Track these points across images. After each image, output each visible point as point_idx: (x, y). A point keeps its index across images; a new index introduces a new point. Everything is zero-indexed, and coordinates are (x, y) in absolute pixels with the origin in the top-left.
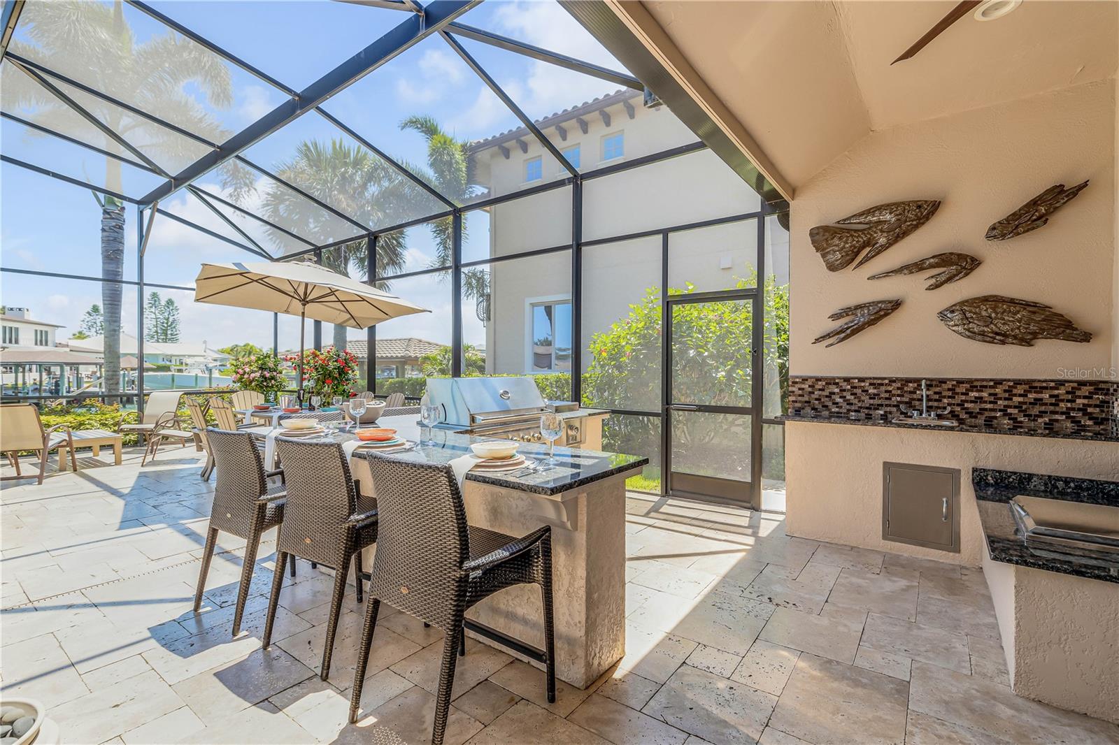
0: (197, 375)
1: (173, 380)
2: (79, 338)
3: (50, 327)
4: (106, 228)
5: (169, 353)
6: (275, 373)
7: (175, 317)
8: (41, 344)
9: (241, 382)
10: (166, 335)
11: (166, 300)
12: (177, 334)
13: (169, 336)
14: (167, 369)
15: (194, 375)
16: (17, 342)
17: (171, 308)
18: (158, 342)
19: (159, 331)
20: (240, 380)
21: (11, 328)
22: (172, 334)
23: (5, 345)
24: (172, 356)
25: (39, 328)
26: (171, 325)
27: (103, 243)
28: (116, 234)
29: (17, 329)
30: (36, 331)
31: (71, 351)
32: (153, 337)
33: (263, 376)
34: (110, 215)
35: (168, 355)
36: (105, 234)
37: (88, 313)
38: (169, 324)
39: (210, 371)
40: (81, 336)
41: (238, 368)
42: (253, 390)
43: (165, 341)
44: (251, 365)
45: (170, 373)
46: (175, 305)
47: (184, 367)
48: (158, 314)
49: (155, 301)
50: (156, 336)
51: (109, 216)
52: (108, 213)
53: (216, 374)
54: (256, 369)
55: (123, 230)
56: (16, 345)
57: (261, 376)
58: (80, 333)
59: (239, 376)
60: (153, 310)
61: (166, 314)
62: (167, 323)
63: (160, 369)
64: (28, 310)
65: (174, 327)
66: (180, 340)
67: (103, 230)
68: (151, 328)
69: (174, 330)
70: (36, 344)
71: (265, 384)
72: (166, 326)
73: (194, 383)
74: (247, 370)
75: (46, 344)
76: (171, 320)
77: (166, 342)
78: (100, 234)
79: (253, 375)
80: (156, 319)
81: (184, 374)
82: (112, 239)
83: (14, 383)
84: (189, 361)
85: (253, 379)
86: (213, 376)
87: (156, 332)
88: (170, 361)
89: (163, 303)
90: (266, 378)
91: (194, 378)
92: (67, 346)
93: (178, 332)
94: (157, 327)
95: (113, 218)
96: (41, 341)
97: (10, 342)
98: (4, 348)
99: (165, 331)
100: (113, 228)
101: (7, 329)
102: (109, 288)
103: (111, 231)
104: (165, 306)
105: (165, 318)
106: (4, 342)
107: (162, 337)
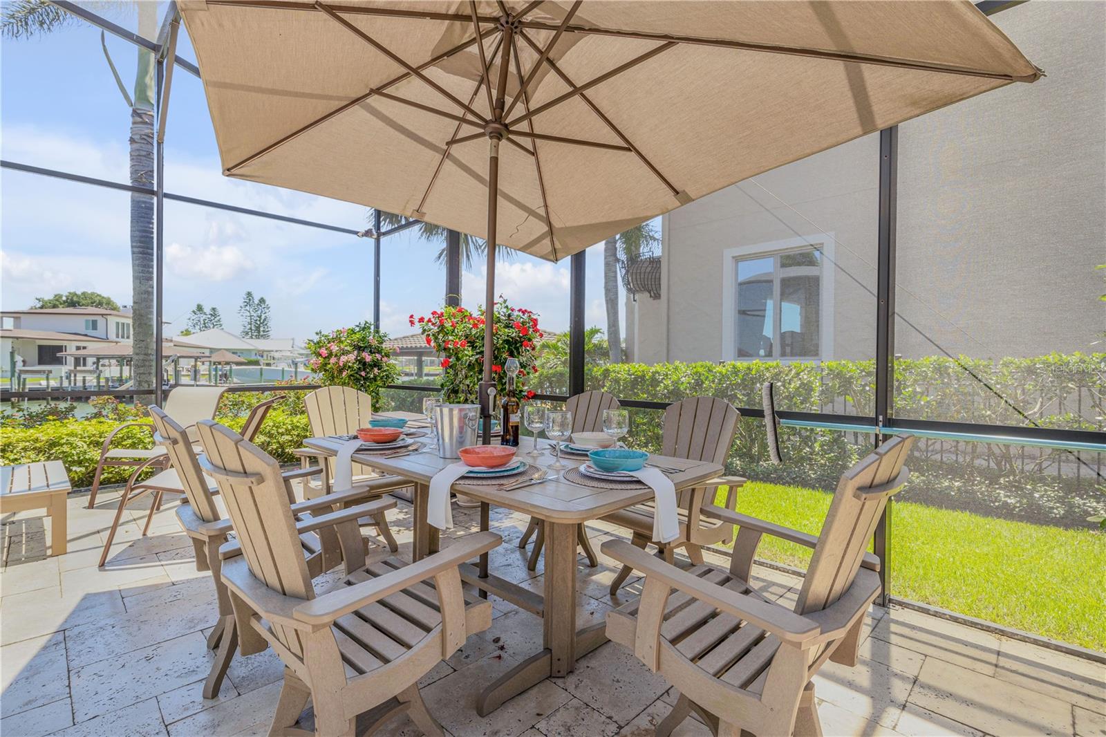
0: (283, 369)
1: (261, 374)
2: (186, 335)
4: (136, 137)
5: (261, 348)
6: (378, 356)
7: (266, 315)
9: (326, 370)
10: (259, 332)
11: (259, 298)
12: (268, 331)
13: (262, 333)
14: (256, 363)
15: (281, 368)
16: (128, 337)
17: (263, 306)
18: (252, 338)
19: (253, 328)
20: (323, 367)
21: (124, 324)
22: (264, 331)
23: (117, 340)
24: (264, 351)
26: (263, 322)
27: (132, 160)
29: (128, 324)
31: (175, 345)
32: (247, 334)
33: (360, 362)
34: (141, 117)
35: (260, 351)
36: (136, 146)
37: (194, 312)
39: (296, 364)
40: (187, 333)
41: (320, 347)
42: (344, 384)
43: (258, 337)
44: (341, 342)
45: (259, 367)
46: (267, 303)
47: (272, 362)
48: (251, 312)
49: (250, 300)
50: (250, 333)
51: (139, 119)
52: (140, 115)
53: (301, 369)
54: (348, 348)
56: (127, 340)
57: (356, 360)
58: (187, 330)
59: (321, 360)
60: (248, 308)
61: (259, 312)
62: (260, 321)
63: (249, 363)
65: (266, 324)
66: (271, 337)
67: (132, 140)
68: (246, 325)
69: (266, 327)
71: (363, 374)
72: (259, 323)
73: (281, 377)
74: (335, 348)
76: (263, 317)
77: (259, 338)
78: (128, 148)
79: (344, 359)
80: (251, 316)
81: (272, 368)
82: (144, 153)
84: (277, 355)
85: (345, 366)
86: (298, 370)
87: (251, 329)
88: (262, 356)
89: (256, 302)
90: (365, 364)
91: (281, 372)
92: (171, 341)
93: (269, 329)
94: (251, 324)
95: (146, 123)
97: (123, 338)
98: (117, 343)
99: (258, 328)
100: (145, 137)
101: (120, 324)
102: (140, 228)
103: (143, 141)
104: (258, 305)
105: (258, 316)
106: (118, 337)
107: (255, 334)
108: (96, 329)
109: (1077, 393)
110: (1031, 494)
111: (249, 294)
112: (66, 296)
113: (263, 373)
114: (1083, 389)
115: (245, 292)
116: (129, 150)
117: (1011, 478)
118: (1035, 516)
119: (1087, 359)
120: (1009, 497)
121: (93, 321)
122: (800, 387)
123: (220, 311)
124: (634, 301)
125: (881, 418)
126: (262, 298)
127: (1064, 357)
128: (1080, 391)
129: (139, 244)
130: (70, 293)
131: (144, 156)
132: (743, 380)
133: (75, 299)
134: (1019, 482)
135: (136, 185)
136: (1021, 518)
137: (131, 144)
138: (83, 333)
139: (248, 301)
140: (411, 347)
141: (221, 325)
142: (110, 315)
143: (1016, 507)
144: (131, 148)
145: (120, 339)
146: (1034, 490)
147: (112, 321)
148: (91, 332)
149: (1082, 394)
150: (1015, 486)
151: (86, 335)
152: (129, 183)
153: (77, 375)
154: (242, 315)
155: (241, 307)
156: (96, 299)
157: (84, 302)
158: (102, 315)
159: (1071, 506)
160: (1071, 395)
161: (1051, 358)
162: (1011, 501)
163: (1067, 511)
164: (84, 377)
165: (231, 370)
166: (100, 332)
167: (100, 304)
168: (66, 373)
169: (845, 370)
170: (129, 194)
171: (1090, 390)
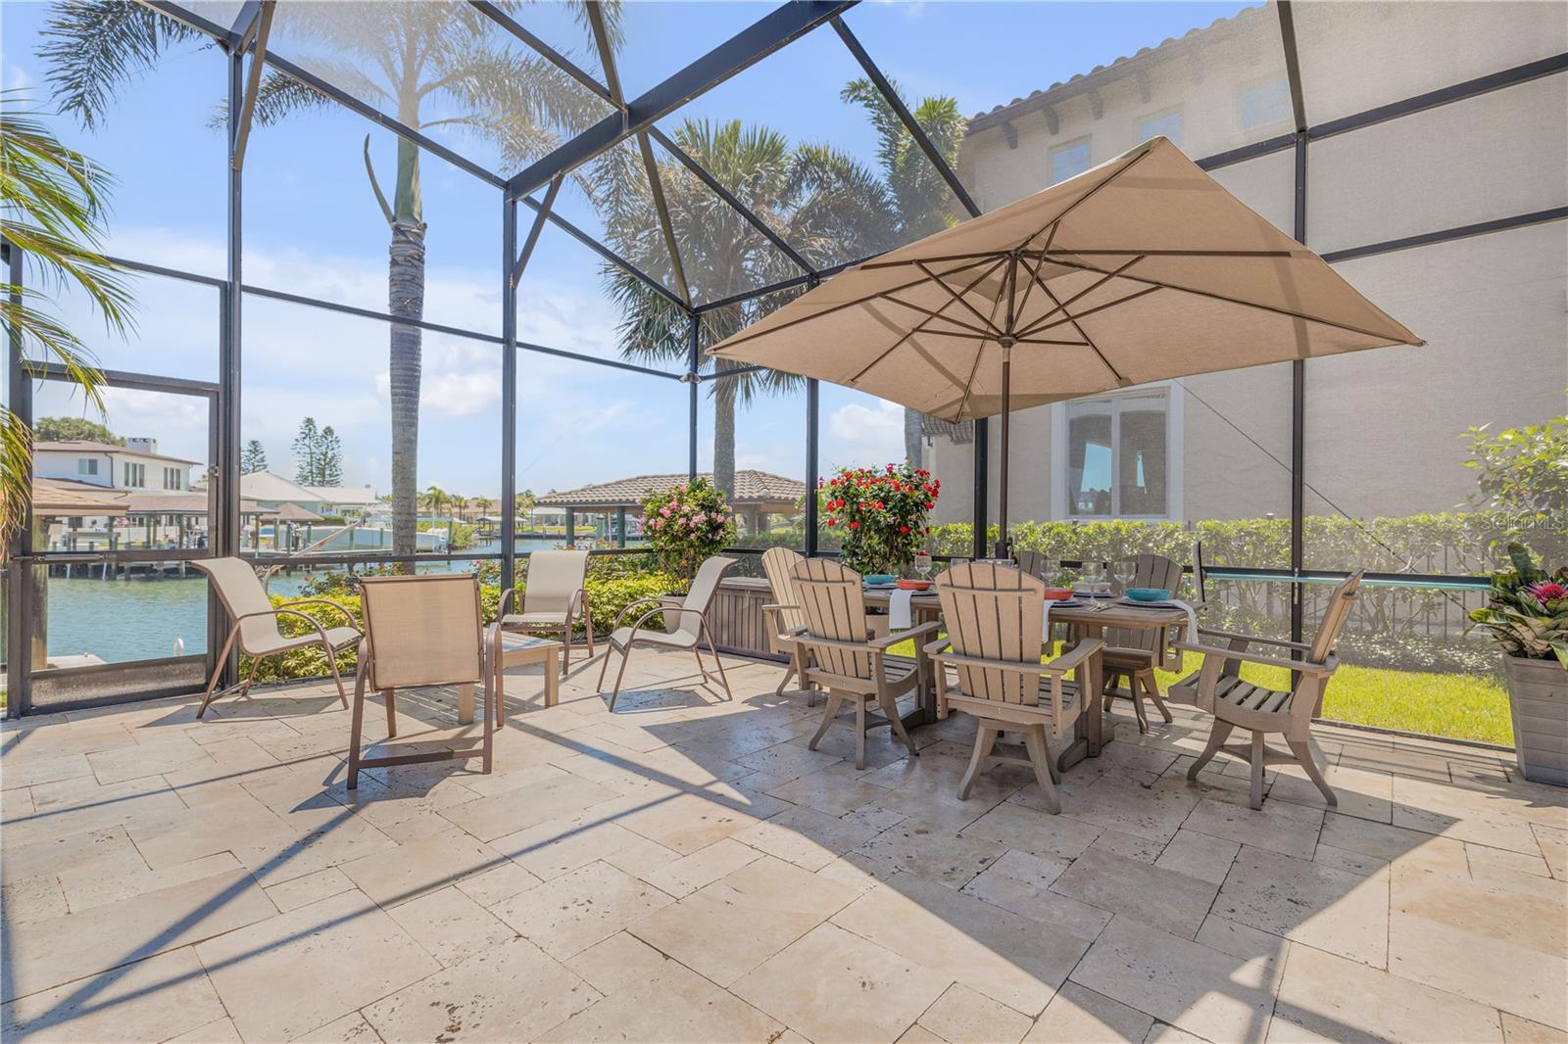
0: (382, 529)
1: (352, 538)
3: (182, 465)
4: (400, 259)
7: (335, 452)
8: (172, 488)
10: (324, 475)
11: (324, 428)
12: (337, 475)
13: (327, 478)
14: (341, 522)
15: (379, 529)
16: (142, 485)
17: (330, 439)
18: (313, 485)
19: (314, 471)
20: (665, 528)
21: (136, 466)
22: (330, 475)
23: (127, 488)
24: (333, 504)
25: (170, 465)
26: (330, 462)
28: (414, 270)
29: (142, 467)
30: (166, 469)
32: (306, 479)
34: (405, 236)
35: (328, 504)
36: (397, 269)
38: (328, 460)
41: (659, 507)
43: (322, 483)
46: (335, 435)
48: (312, 448)
49: (310, 430)
50: (310, 478)
51: (403, 238)
52: (403, 233)
55: (423, 263)
56: (141, 489)
57: (705, 520)
59: (664, 521)
60: (307, 441)
61: (324, 448)
62: (325, 460)
63: (328, 521)
64: (154, 441)
65: (334, 465)
66: (343, 483)
67: (394, 263)
68: (304, 466)
69: (334, 469)
70: (166, 487)
72: (322, 462)
75: (178, 488)
76: (330, 455)
77: (323, 485)
80: (311, 453)
82: (408, 278)
83: (145, 540)
87: (311, 472)
89: (320, 432)
90: (712, 525)
93: (339, 472)
94: (311, 465)
95: (410, 242)
96: (172, 483)
97: (134, 485)
98: (127, 492)
99: (323, 471)
100: (409, 259)
101: (130, 466)
102: (404, 366)
103: (407, 264)
104: (322, 436)
105: (322, 454)
106: (127, 484)
107: (318, 479)
108: (96, 473)
109: (1443, 552)
110: (1404, 647)
111: (309, 421)
112: (38, 425)
113: (354, 535)
114: (1448, 547)
115: (303, 419)
116: (388, 275)
117: (1385, 634)
118: (1409, 664)
119: (1452, 519)
120: (1385, 650)
121: (90, 461)
122: (1175, 547)
123: (264, 446)
124: (929, 445)
125: (1296, 570)
126: (328, 428)
127: (1432, 517)
128: (1446, 549)
129: (402, 384)
130: (43, 419)
131: (409, 281)
132: (1111, 540)
133: (52, 428)
134: (1392, 637)
135: (400, 315)
136: (1396, 668)
137: (391, 267)
138: (76, 479)
139: (307, 432)
140: (613, 500)
141: (265, 467)
142: (117, 452)
143: (1391, 659)
144: (391, 272)
145: (130, 488)
146: (1406, 644)
147: (120, 461)
148: (87, 478)
149: (1448, 551)
150: (1389, 642)
151: (80, 482)
152: (387, 311)
153: (78, 540)
154: (299, 453)
155: (297, 440)
156: (84, 428)
157: (66, 433)
158: (106, 452)
159: (1440, 657)
160: (1438, 554)
161: (1421, 518)
162: (1388, 653)
163: (1436, 661)
164: (92, 543)
165: (309, 532)
166: (102, 476)
167: (90, 436)
168: (64, 537)
169: (1222, 530)
170: (387, 325)
171: (1455, 549)
